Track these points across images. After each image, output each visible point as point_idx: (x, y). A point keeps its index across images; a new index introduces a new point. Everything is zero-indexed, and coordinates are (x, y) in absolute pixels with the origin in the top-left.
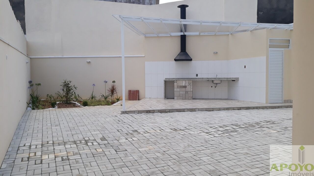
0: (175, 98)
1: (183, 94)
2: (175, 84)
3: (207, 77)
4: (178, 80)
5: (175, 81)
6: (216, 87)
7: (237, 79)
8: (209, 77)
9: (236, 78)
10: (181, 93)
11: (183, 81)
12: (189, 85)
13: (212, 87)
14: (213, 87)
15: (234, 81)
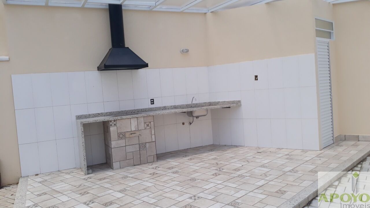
0: (115, 165)
1: (133, 152)
2: (112, 129)
3: (174, 105)
4: (119, 118)
5: (111, 121)
6: (192, 124)
7: (238, 103)
8: (177, 104)
9: (233, 102)
10: (129, 149)
11: (132, 121)
12: (145, 129)
13: (183, 124)
14: (187, 124)
15: (230, 107)
